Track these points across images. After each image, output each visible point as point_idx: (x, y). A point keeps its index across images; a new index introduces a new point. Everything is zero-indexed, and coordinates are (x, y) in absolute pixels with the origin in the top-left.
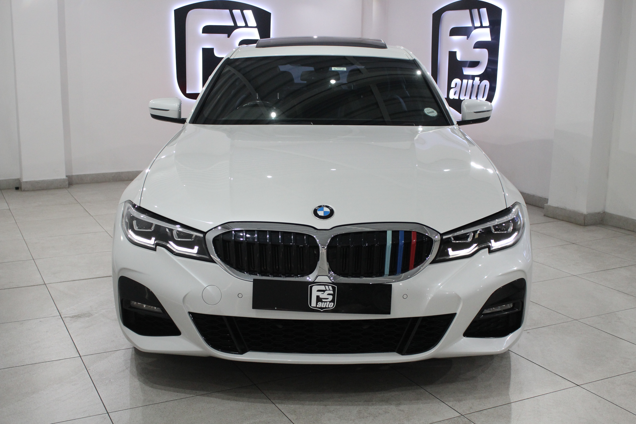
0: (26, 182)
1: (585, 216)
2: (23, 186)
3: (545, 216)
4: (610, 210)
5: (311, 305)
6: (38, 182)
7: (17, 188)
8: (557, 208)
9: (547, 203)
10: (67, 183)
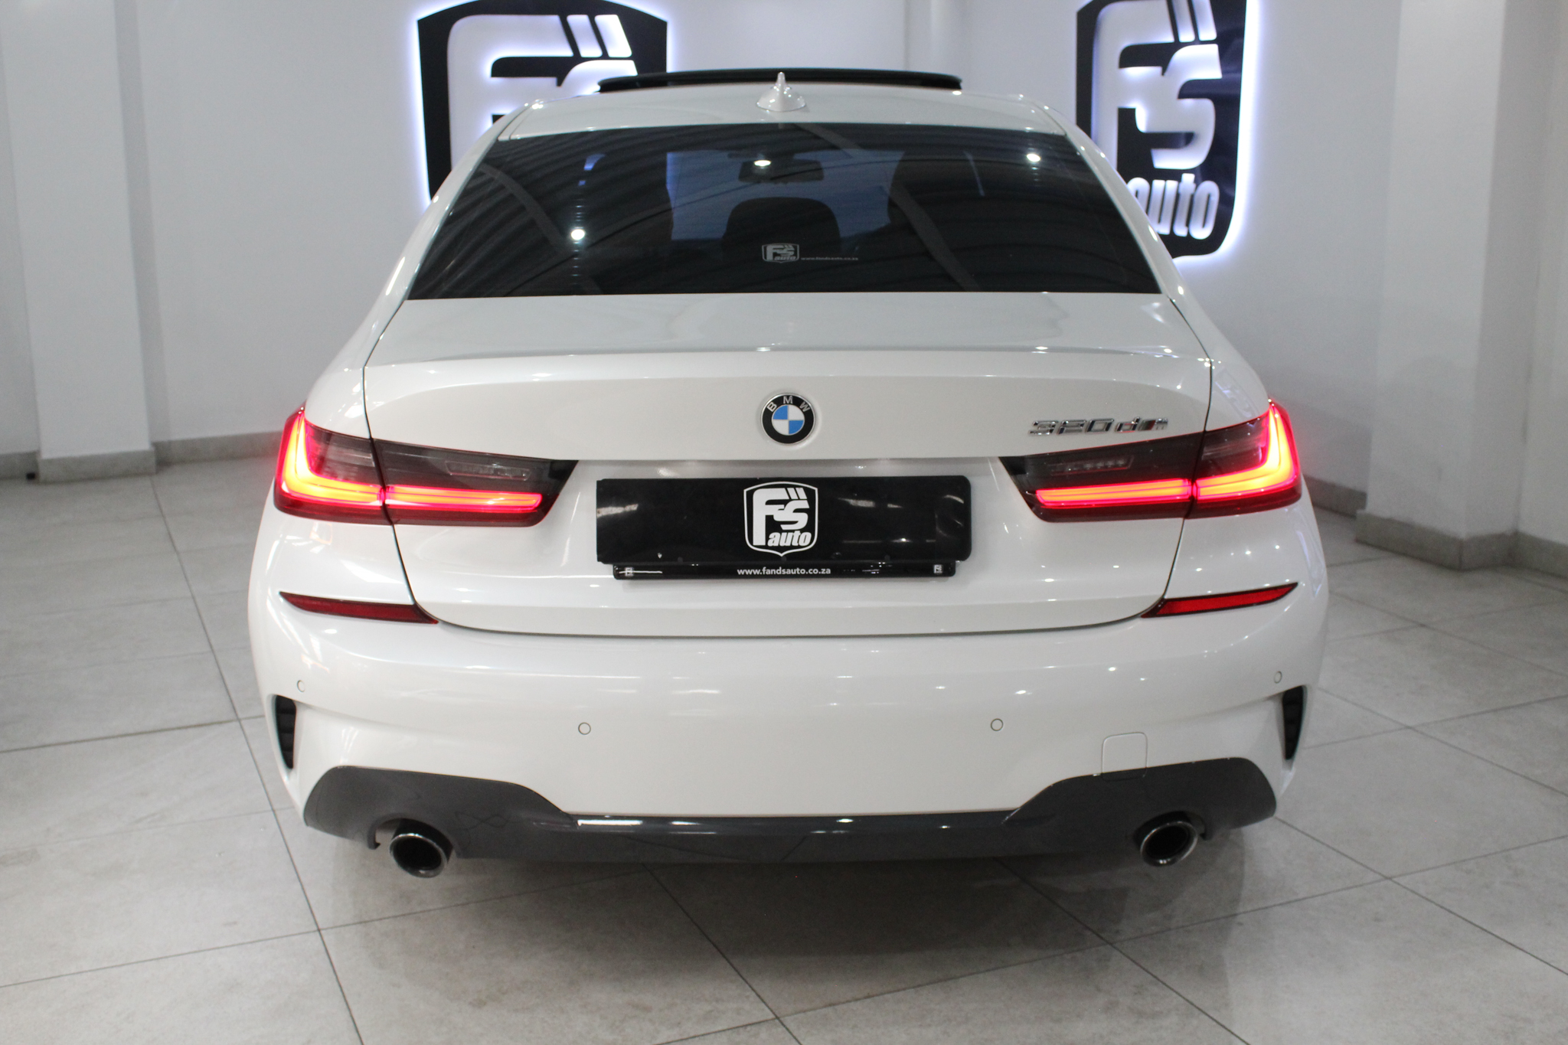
0: (50, 462)
1: (1461, 544)
2: (43, 472)
3: (1359, 541)
4: (1532, 527)
5: (751, 541)
6: (80, 461)
7: (32, 477)
8: (1390, 521)
9: (1363, 506)
10: (153, 461)
